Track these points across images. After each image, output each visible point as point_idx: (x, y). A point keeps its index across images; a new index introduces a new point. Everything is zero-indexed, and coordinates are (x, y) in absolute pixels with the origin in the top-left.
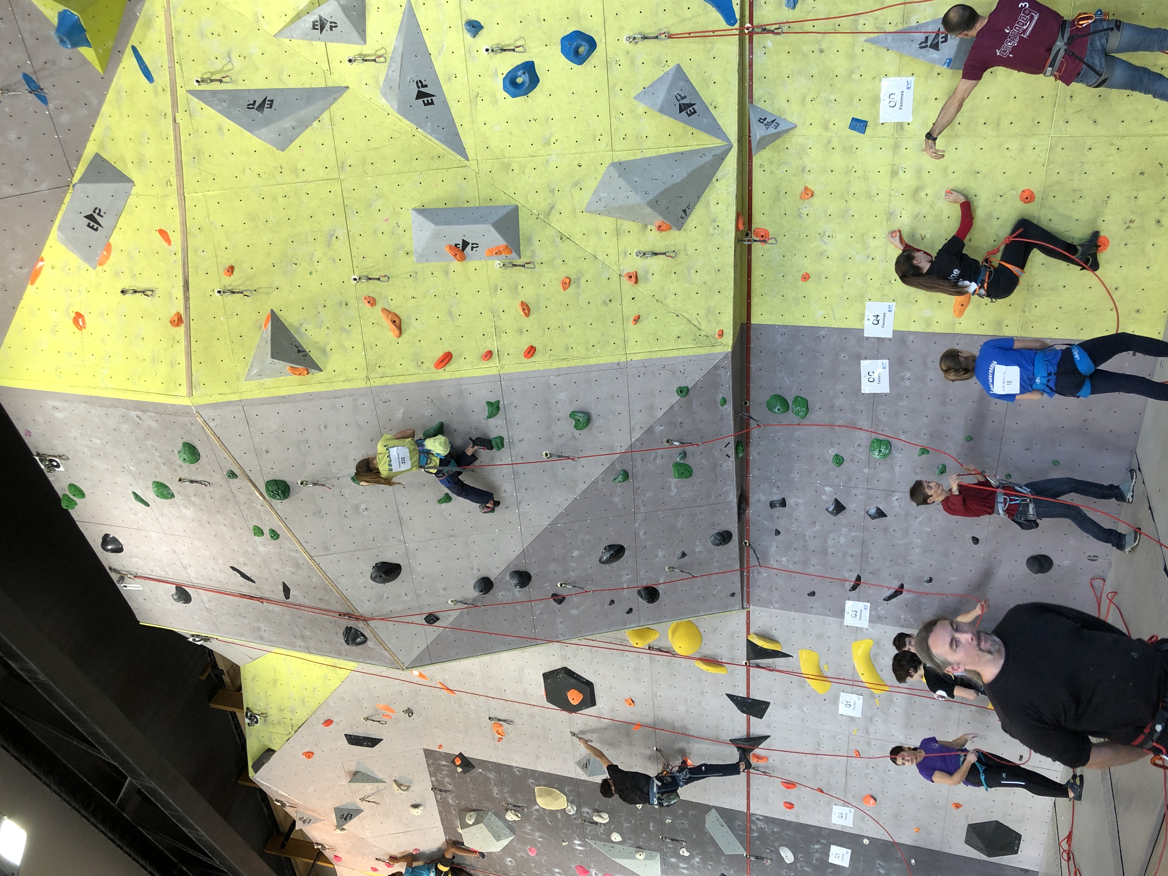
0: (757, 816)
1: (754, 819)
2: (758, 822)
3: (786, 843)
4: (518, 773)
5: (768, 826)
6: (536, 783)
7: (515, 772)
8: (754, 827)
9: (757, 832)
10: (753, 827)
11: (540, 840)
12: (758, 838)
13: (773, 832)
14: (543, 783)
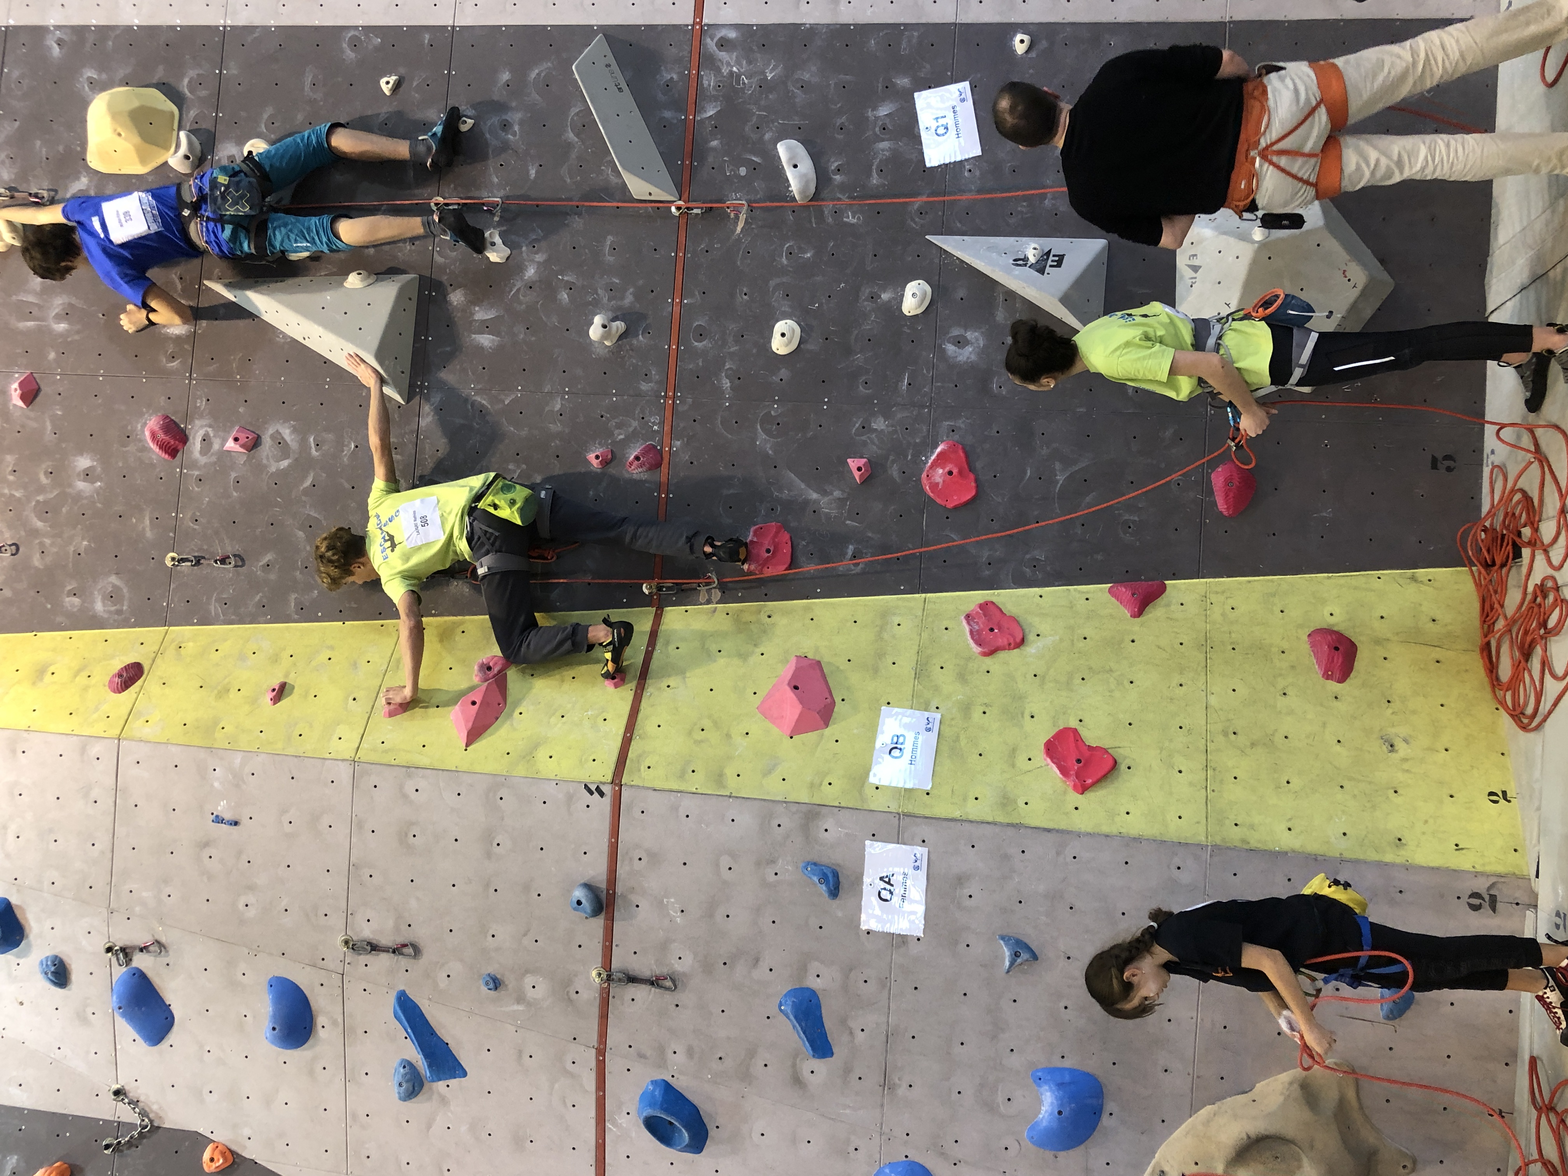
0: (723, 33)
1: (711, 44)
2: (723, 55)
3: (797, 121)
4: (56, 51)
5: (750, 62)
6: (104, 76)
7: (50, 48)
8: (709, 81)
9: (715, 99)
10: (706, 83)
11: (61, 327)
12: (718, 125)
13: (763, 86)
14: (121, 73)
